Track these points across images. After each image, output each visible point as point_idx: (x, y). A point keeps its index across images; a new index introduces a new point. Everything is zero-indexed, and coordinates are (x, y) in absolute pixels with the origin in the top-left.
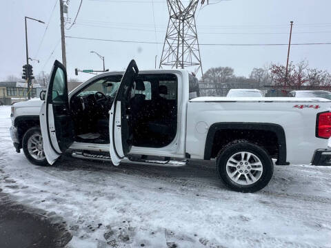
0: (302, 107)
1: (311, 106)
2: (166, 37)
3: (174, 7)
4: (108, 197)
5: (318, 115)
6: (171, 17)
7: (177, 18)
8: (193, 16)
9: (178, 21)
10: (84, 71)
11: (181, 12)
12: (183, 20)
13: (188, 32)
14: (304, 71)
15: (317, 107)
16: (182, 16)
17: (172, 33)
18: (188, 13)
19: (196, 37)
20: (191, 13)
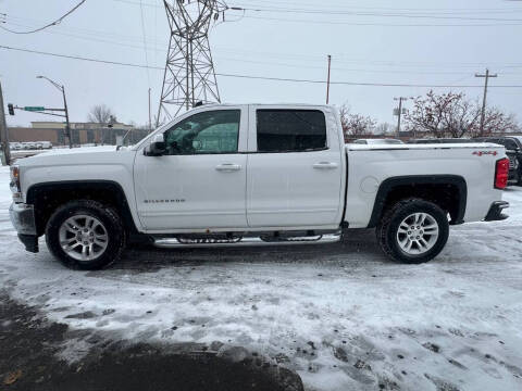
0: (481, 154)
1: (489, 153)
2: (168, 63)
3: (176, 18)
4: (267, 300)
5: (498, 162)
6: (173, 33)
7: (181, 35)
8: (206, 35)
9: (184, 40)
10: (26, 109)
11: (188, 28)
12: (191, 40)
13: (199, 58)
14: (346, 116)
15: (495, 154)
16: (190, 33)
17: (177, 57)
18: (197, 29)
19: (212, 65)
20: (202, 30)
